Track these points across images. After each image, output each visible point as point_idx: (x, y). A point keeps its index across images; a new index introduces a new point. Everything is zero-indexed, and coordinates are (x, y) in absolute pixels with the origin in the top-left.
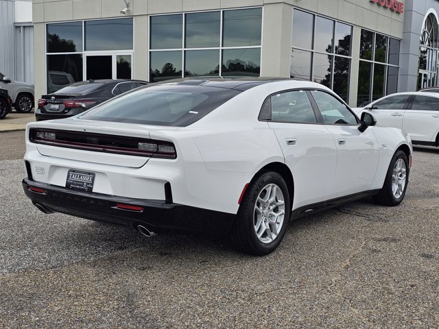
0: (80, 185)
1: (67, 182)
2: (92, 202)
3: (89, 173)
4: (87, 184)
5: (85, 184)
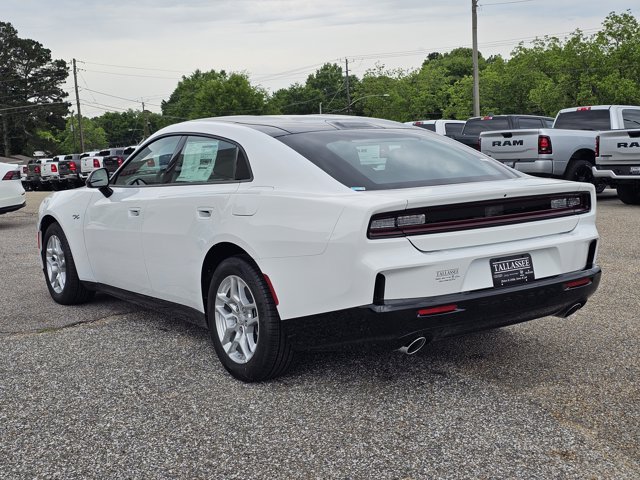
0: (515, 277)
1: (494, 280)
3: (522, 256)
4: (525, 271)
5: (522, 272)
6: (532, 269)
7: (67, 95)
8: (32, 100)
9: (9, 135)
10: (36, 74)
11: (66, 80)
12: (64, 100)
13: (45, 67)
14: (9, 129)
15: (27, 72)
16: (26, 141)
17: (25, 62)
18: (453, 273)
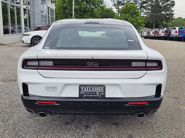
0: (93, 94)
1: (79, 94)
2: (107, 104)
3: (100, 86)
4: (99, 93)
5: (98, 93)
6: (104, 92)
7: (174, 11)
8: (163, 13)
9: (155, 23)
10: (165, 5)
11: (174, 7)
12: (173, 13)
13: (168, 3)
14: (155, 21)
15: (163, 4)
16: (159, 24)
17: (163, 1)
18: (54, 88)
